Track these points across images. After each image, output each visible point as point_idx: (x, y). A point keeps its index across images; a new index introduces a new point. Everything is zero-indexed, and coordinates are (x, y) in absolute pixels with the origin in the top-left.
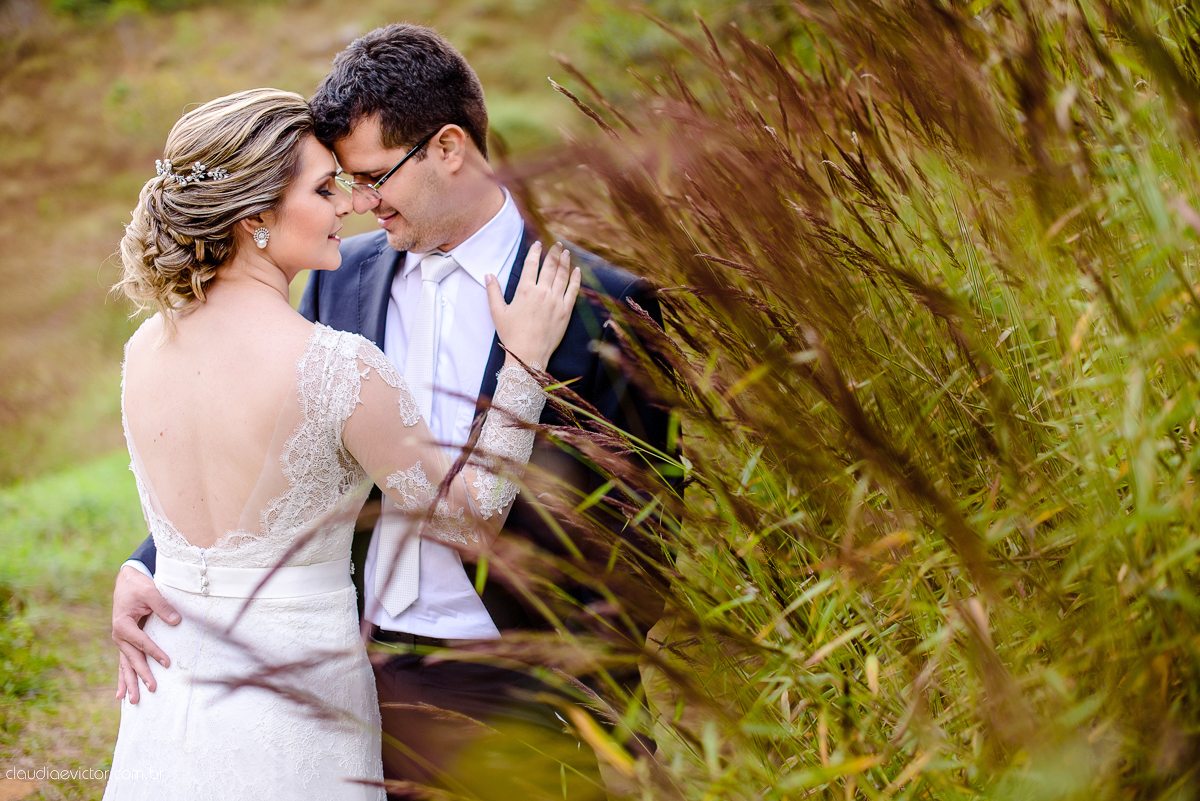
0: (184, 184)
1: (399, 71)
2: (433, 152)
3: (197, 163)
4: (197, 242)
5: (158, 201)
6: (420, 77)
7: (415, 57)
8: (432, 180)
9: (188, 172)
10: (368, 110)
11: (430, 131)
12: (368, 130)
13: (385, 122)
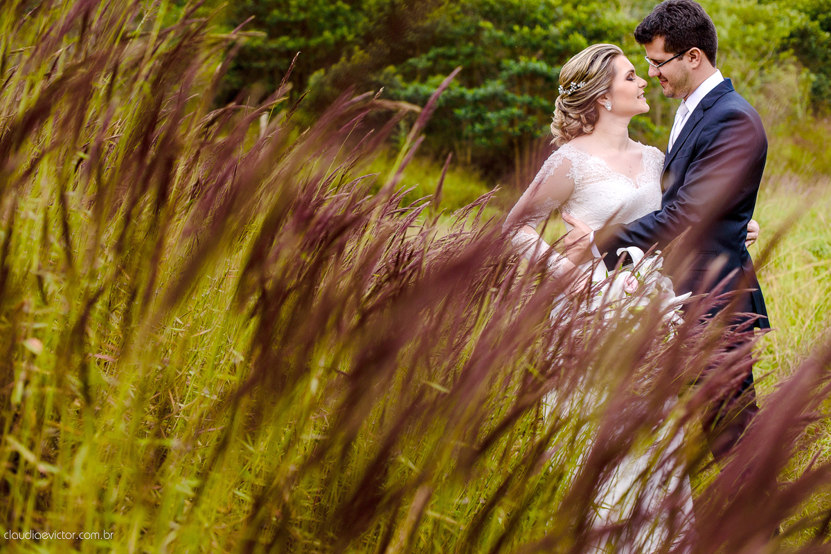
0: (570, 93)
1: (677, 20)
2: (686, 58)
3: (572, 83)
4: (582, 116)
5: (561, 103)
6: (685, 25)
7: (685, 15)
8: (684, 69)
9: (570, 88)
10: (661, 34)
11: (686, 49)
12: (659, 42)
13: (666, 41)
